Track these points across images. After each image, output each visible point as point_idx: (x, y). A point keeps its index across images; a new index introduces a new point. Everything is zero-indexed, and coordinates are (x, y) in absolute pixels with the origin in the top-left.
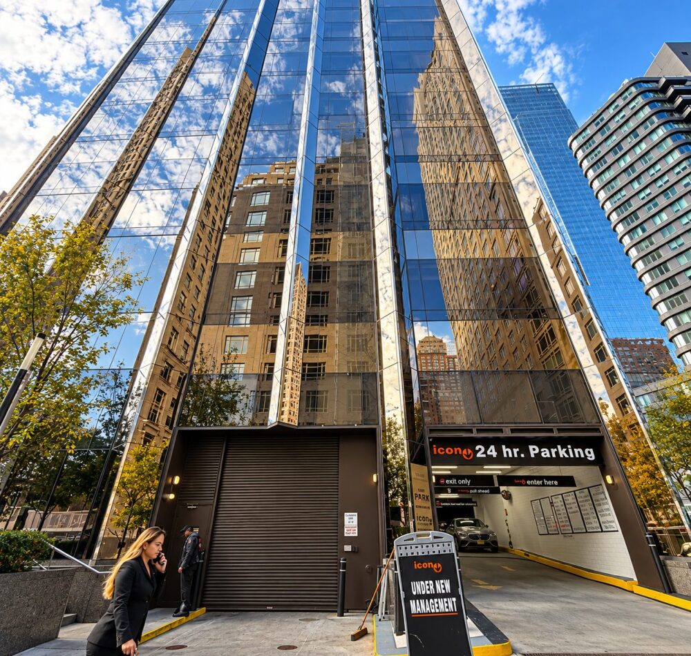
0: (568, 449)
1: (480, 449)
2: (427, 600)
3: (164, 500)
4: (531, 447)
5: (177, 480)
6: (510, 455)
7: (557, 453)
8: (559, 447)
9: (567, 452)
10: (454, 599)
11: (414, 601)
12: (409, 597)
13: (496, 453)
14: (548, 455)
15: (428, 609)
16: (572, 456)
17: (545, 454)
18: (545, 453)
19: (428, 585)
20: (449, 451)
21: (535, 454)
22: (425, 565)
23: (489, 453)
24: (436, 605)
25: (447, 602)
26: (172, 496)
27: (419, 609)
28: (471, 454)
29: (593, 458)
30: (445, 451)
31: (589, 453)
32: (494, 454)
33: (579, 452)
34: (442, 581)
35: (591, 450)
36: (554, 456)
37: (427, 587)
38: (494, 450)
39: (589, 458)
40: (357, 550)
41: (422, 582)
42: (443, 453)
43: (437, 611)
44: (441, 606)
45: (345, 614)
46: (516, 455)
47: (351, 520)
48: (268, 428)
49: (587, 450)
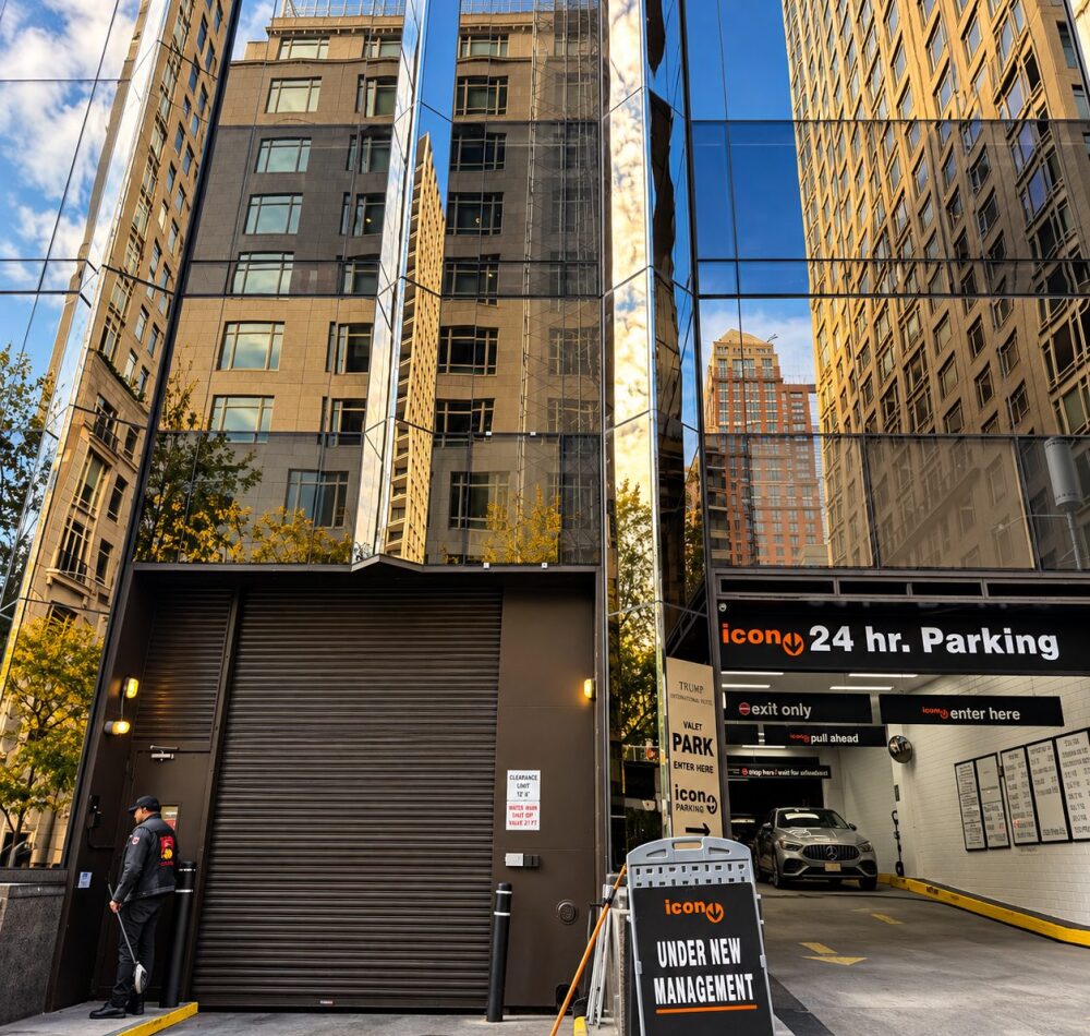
0: (1003, 635)
1: (819, 634)
2: (689, 979)
3: (109, 735)
4: (925, 631)
5: (132, 688)
6: (883, 648)
7: (980, 645)
8: (985, 631)
9: (1002, 642)
10: (749, 977)
11: (662, 980)
12: (652, 970)
13: (852, 643)
14: (962, 649)
15: (691, 995)
16: (1010, 650)
17: (956, 647)
18: (956, 644)
19: (694, 948)
20: (756, 637)
21: (933, 646)
22: (689, 907)
23: (836, 642)
24: (710, 988)
25: (733, 982)
26: (122, 727)
27: (672, 996)
28: (800, 644)
29: (1055, 656)
30: (746, 636)
31: (1048, 644)
32: (848, 645)
33: (1026, 644)
34: (723, 941)
35: (1053, 639)
36: (973, 650)
37: (692, 953)
38: (847, 636)
39: (1045, 656)
40: (536, 865)
41: (681, 944)
42: (743, 640)
43: (712, 999)
44: (720, 989)
45: (505, 1017)
46: (893, 648)
47: (524, 790)
48: (354, 568)
49: (1043, 639)
